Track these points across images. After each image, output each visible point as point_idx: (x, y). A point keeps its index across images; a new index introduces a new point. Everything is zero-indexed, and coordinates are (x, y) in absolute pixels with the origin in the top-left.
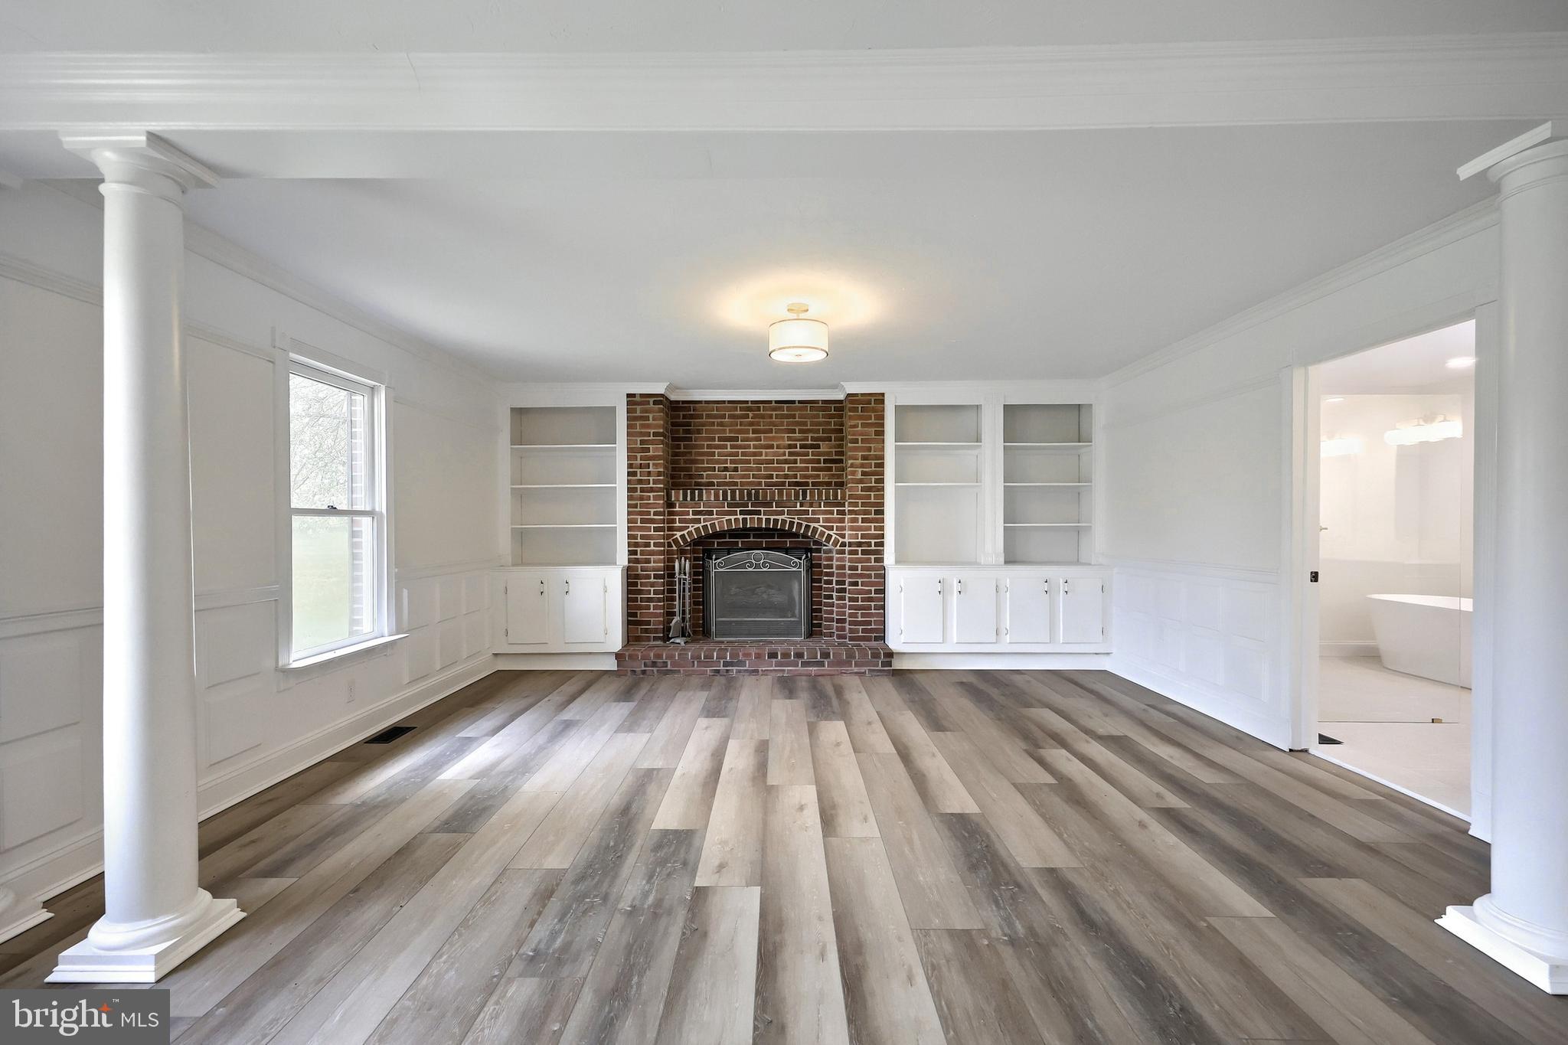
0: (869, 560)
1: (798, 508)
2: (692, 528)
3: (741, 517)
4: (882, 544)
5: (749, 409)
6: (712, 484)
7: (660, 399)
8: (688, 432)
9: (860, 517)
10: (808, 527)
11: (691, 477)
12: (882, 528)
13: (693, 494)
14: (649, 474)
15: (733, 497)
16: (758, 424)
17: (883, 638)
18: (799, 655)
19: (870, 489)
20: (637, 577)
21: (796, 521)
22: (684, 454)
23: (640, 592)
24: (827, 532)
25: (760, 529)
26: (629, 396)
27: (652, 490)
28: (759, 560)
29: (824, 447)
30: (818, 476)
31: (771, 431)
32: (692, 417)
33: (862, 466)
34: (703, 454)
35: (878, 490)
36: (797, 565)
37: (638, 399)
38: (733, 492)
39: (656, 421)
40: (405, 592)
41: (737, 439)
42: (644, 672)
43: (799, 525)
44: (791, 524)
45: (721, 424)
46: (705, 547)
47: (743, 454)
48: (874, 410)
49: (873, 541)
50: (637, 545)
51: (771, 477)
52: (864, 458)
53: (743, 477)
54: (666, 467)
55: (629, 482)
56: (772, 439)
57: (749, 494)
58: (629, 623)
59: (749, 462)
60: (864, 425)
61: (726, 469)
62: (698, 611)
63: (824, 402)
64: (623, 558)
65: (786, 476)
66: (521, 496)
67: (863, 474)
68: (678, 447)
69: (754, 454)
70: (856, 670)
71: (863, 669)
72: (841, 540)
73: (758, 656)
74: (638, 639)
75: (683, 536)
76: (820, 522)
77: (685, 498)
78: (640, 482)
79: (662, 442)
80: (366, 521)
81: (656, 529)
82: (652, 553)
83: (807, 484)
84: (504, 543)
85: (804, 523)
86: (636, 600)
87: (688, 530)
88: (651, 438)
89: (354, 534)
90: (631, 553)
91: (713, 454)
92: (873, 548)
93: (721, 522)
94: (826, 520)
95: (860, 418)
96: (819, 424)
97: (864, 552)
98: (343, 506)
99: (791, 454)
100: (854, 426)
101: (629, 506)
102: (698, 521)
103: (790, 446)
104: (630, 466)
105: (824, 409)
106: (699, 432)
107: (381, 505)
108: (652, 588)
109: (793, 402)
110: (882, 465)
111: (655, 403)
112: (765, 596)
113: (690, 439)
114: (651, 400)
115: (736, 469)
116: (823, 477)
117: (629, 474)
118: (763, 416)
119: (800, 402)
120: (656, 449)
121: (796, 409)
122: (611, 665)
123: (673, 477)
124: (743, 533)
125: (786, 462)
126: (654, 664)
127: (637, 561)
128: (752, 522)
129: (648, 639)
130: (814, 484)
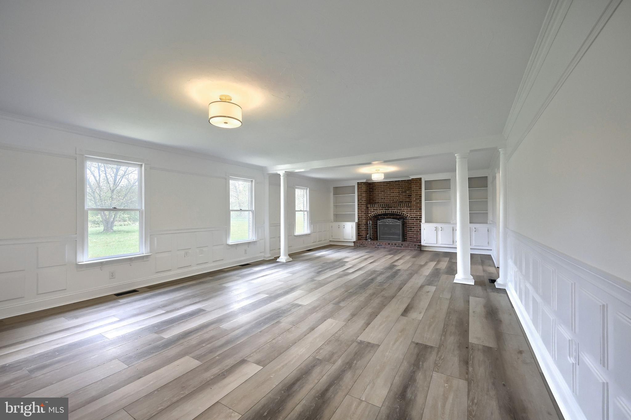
0: (417, 222)
1: (399, 208)
2: (373, 213)
3: (384, 211)
4: (421, 217)
5: (388, 183)
6: (379, 202)
7: (364, 183)
8: (373, 190)
9: (415, 210)
10: (402, 213)
11: (373, 201)
12: (421, 213)
13: (373, 205)
14: (362, 201)
15: (382, 206)
16: (390, 187)
17: (421, 242)
18: (395, 244)
19: (417, 203)
20: (360, 225)
21: (399, 211)
22: (372, 195)
23: (360, 228)
24: (407, 214)
25: (389, 214)
26: (358, 183)
27: (363, 205)
28: (389, 221)
29: (408, 192)
30: (406, 200)
31: (394, 189)
32: (374, 186)
33: (415, 197)
34: (376, 195)
35: (420, 203)
36: (399, 223)
37: (360, 183)
38: (382, 205)
39: (364, 188)
40: (312, 225)
41: (385, 191)
42: (359, 246)
43: (400, 213)
44: (397, 212)
45: (381, 188)
46: (377, 218)
47: (387, 195)
48: (418, 182)
49: (418, 217)
50: (360, 217)
51: (394, 200)
52: (416, 195)
53: (387, 200)
54: (366, 199)
55: (358, 203)
56: (394, 191)
57: (386, 205)
58: (358, 235)
59: (388, 197)
60: (416, 186)
61: (382, 199)
62: (375, 234)
63: (407, 180)
64: (356, 220)
65: (398, 200)
66: (336, 206)
67: (416, 199)
68: (371, 194)
69: (389, 195)
70: (410, 249)
71: (412, 249)
72: (411, 216)
73: (385, 244)
74: (360, 239)
75: (370, 215)
76: (405, 212)
77: (371, 206)
78: (360, 203)
79: (366, 193)
80: (306, 212)
81: (364, 214)
82: (363, 219)
83: (403, 202)
84: (332, 217)
85: (401, 212)
86: (359, 230)
87: (372, 213)
88: (363, 192)
89: (304, 215)
90: (358, 219)
91: (379, 195)
92: (419, 218)
93: (380, 212)
94: (406, 211)
95: (415, 184)
96: (406, 186)
97: (416, 220)
98: (302, 210)
99: (399, 194)
100: (414, 187)
101: (358, 208)
102: (374, 212)
103: (399, 192)
104: (358, 199)
105: (407, 182)
106: (375, 190)
107: (308, 210)
108: (363, 228)
109: (399, 181)
110: (421, 197)
111: (364, 184)
112: (393, 231)
113: (373, 192)
114: (363, 183)
115: (385, 199)
116: (407, 199)
117: (358, 201)
118: (391, 185)
119: (401, 181)
120: (364, 195)
121: (400, 183)
122: (353, 244)
123: (369, 201)
124: (385, 214)
125: (398, 196)
126: (362, 244)
127: (360, 221)
128: (387, 212)
129: (362, 240)
130: (405, 202)
